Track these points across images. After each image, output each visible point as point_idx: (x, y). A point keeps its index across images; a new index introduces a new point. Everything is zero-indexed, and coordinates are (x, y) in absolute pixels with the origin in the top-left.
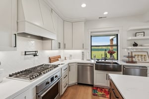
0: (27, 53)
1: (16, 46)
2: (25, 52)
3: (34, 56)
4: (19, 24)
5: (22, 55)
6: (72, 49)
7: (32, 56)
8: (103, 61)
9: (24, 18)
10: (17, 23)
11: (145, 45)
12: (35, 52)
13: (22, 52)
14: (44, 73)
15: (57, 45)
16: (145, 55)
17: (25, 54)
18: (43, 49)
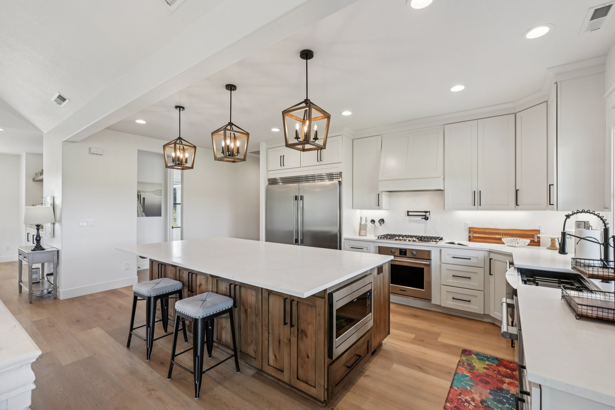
0: (411, 214)
2: (408, 212)
12: (426, 212)
17: (408, 215)
18: (445, 208)
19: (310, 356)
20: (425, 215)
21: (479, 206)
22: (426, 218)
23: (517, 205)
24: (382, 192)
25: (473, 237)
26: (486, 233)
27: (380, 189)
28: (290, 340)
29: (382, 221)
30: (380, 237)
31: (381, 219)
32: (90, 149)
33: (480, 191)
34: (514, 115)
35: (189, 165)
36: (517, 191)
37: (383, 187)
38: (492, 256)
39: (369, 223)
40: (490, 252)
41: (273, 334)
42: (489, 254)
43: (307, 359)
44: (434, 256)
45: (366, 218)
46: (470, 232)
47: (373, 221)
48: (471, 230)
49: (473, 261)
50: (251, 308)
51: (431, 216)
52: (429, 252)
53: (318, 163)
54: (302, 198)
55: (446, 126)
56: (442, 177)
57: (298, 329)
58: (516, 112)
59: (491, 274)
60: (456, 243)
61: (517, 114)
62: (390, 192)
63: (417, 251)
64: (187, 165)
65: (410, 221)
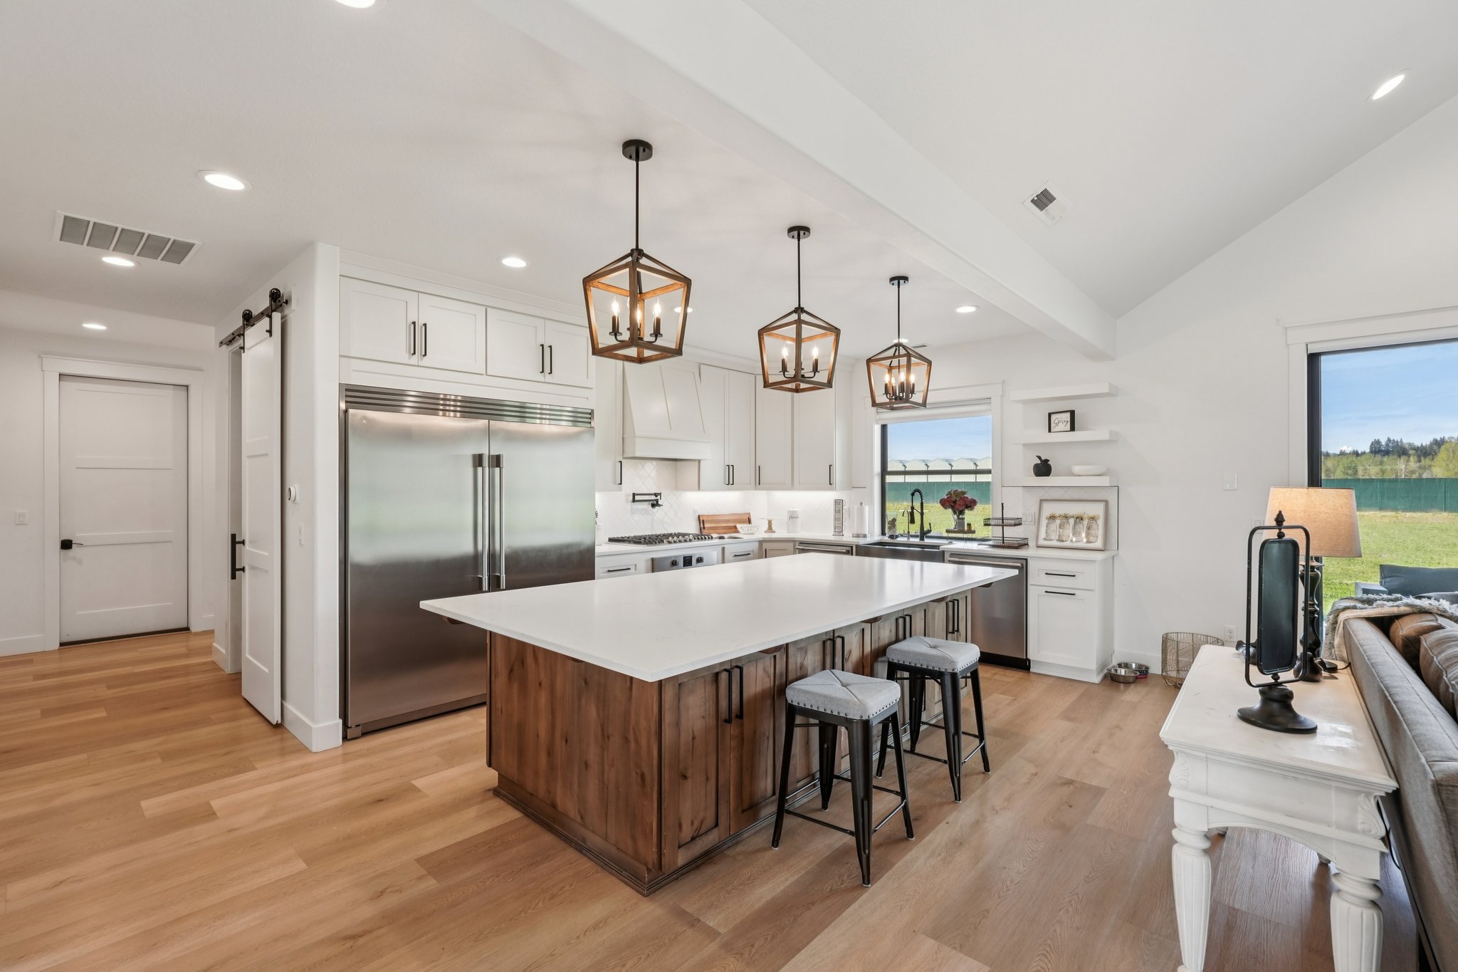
0: (637, 498)
1: (621, 484)
2: (634, 495)
3: (653, 506)
4: (626, 441)
5: (627, 501)
6: (792, 487)
7: (647, 506)
8: (917, 540)
9: (634, 432)
10: (623, 438)
11: (1076, 469)
12: (656, 495)
13: (627, 495)
14: (670, 542)
15: (720, 474)
16: (1093, 518)
17: (634, 501)
18: (678, 487)
20: (657, 499)
22: (656, 505)
23: (759, 484)
33: (733, 465)
36: (758, 467)
40: (762, 541)
42: (761, 545)
48: (700, 518)
51: (666, 500)
53: (540, 377)
54: (497, 461)
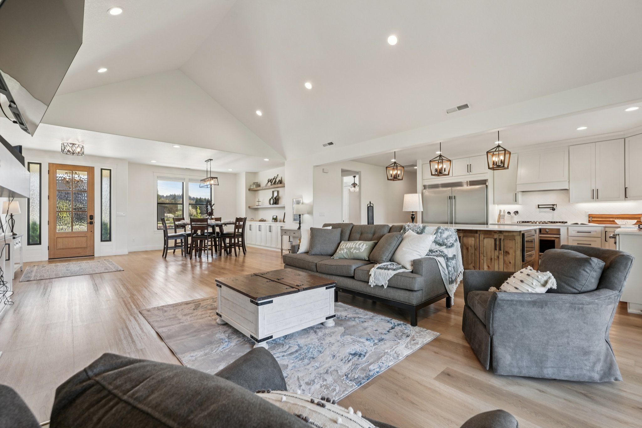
0: (540, 206)
12: (553, 205)
19: (511, 262)
20: (553, 207)
21: (597, 199)
22: (554, 209)
23: (626, 197)
24: (518, 192)
25: (592, 220)
26: (602, 218)
27: (518, 190)
28: (499, 257)
29: (517, 212)
30: (519, 222)
31: (516, 211)
32: (323, 169)
33: (598, 189)
34: (624, 139)
35: (400, 178)
36: (626, 188)
37: (520, 189)
38: (607, 229)
39: (506, 214)
40: (605, 227)
41: (487, 256)
42: (605, 229)
43: (509, 264)
44: (563, 232)
45: (504, 210)
46: (589, 217)
47: (509, 213)
48: (590, 216)
49: (593, 234)
50: (471, 246)
51: (558, 209)
52: (559, 230)
53: (468, 174)
54: (455, 197)
55: (570, 147)
56: (568, 181)
57: (504, 252)
58: (626, 137)
59: (606, 241)
60: (579, 223)
61: (626, 139)
62: (523, 192)
63: (549, 229)
64: (399, 178)
65: (540, 212)
